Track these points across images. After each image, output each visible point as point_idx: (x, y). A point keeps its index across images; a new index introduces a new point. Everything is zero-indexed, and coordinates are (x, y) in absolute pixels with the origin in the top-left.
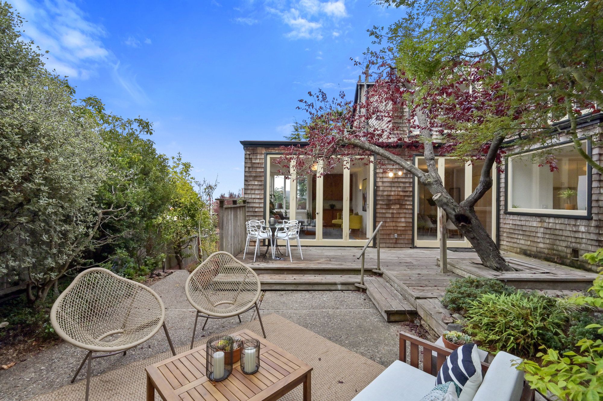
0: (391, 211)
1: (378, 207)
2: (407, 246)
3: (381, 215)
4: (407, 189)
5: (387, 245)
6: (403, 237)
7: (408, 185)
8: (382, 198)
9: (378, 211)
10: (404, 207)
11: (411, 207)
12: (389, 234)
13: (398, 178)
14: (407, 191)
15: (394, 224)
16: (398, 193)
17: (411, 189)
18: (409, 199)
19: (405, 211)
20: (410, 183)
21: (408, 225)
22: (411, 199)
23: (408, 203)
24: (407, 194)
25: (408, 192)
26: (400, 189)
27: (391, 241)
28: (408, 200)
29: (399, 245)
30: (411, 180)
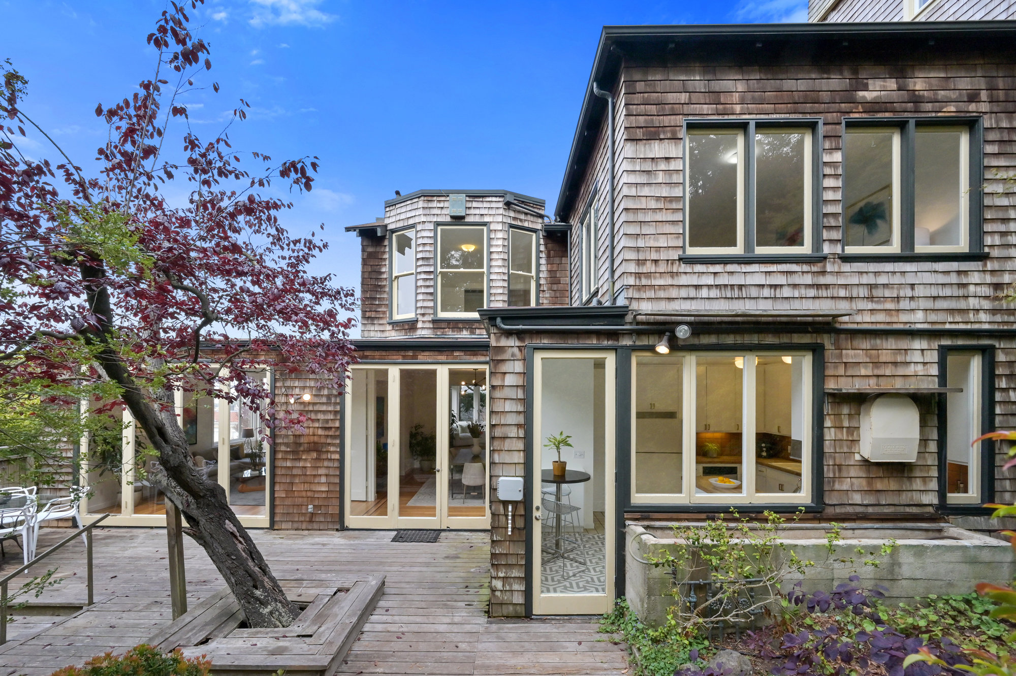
0: (301, 464)
1: (280, 456)
2: (330, 526)
3: (283, 472)
4: (330, 425)
5: (296, 525)
6: (323, 511)
7: (331, 417)
8: (286, 441)
9: (279, 463)
10: (324, 456)
11: (337, 456)
12: (300, 506)
13: (303, 403)
14: (331, 428)
15: (307, 487)
16: (314, 433)
17: (337, 424)
18: (334, 442)
19: (326, 464)
20: (336, 412)
21: (332, 488)
22: (338, 441)
23: (332, 449)
24: (330, 434)
25: (333, 429)
26: (317, 425)
27: (302, 519)
28: (333, 445)
29: (315, 526)
30: (338, 408)
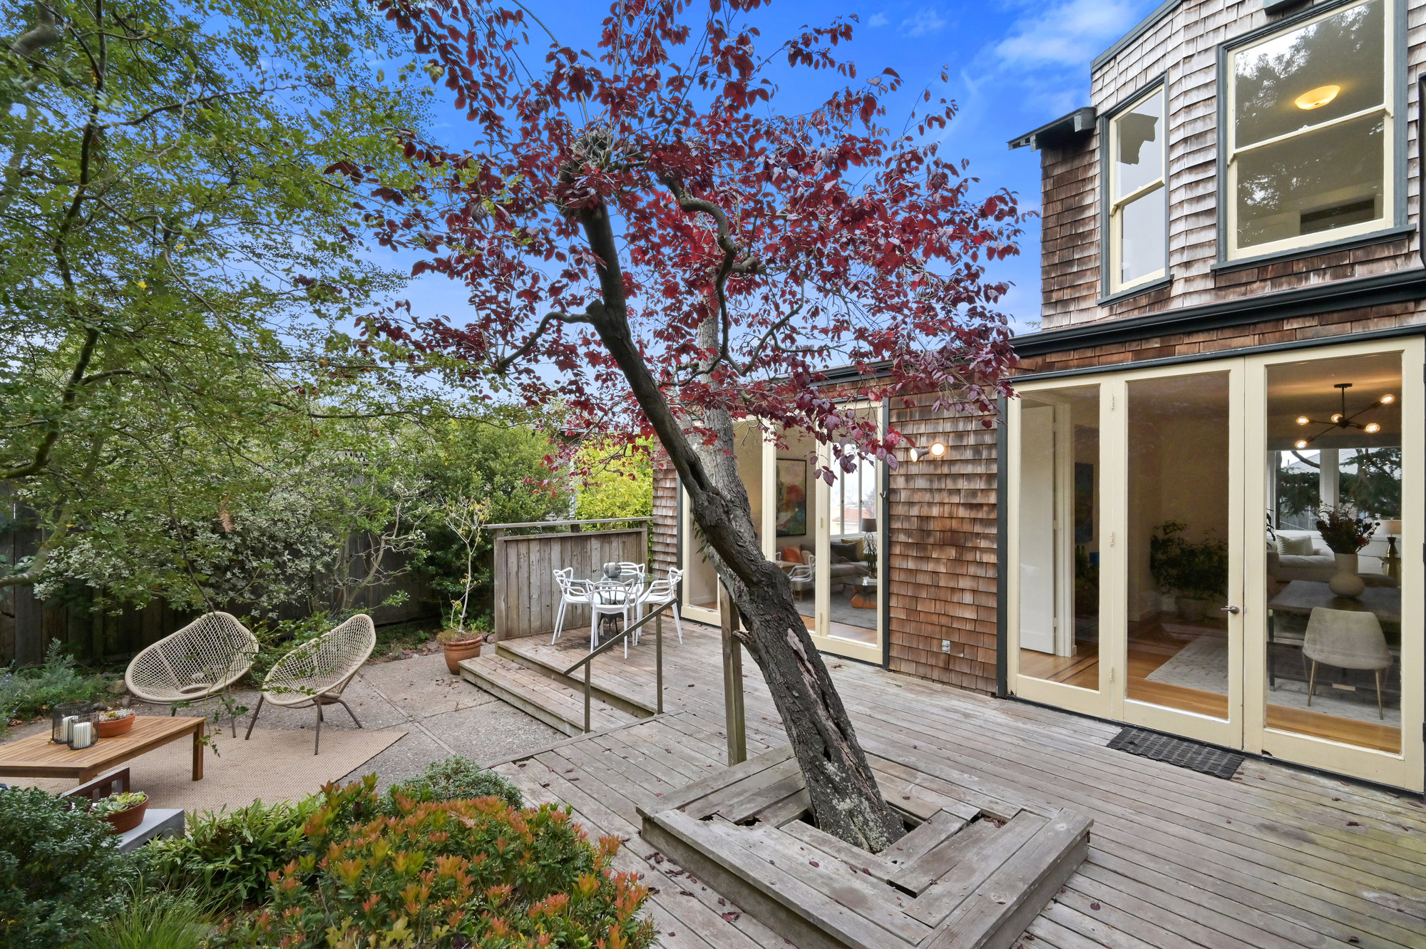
0: (931, 567)
1: (897, 550)
2: (981, 685)
3: (903, 577)
4: (980, 499)
5: (922, 670)
6: (967, 654)
7: (981, 485)
8: (906, 526)
9: (896, 563)
10: (969, 556)
11: (992, 559)
12: (929, 638)
13: (933, 462)
14: (981, 505)
15: (940, 607)
16: (950, 513)
17: (993, 499)
18: (987, 531)
19: (972, 570)
20: (990, 477)
21: (983, 616)
22: (994, 531)
23: (983, 544)
24: (980, 516)
25: (985, 508)
26: (956, 499)
27: (932, 661)
28: (986, 537)
29: (954, 679)
30: (994, 469)
